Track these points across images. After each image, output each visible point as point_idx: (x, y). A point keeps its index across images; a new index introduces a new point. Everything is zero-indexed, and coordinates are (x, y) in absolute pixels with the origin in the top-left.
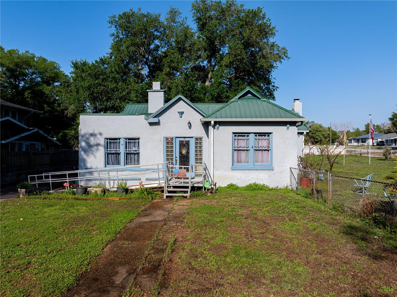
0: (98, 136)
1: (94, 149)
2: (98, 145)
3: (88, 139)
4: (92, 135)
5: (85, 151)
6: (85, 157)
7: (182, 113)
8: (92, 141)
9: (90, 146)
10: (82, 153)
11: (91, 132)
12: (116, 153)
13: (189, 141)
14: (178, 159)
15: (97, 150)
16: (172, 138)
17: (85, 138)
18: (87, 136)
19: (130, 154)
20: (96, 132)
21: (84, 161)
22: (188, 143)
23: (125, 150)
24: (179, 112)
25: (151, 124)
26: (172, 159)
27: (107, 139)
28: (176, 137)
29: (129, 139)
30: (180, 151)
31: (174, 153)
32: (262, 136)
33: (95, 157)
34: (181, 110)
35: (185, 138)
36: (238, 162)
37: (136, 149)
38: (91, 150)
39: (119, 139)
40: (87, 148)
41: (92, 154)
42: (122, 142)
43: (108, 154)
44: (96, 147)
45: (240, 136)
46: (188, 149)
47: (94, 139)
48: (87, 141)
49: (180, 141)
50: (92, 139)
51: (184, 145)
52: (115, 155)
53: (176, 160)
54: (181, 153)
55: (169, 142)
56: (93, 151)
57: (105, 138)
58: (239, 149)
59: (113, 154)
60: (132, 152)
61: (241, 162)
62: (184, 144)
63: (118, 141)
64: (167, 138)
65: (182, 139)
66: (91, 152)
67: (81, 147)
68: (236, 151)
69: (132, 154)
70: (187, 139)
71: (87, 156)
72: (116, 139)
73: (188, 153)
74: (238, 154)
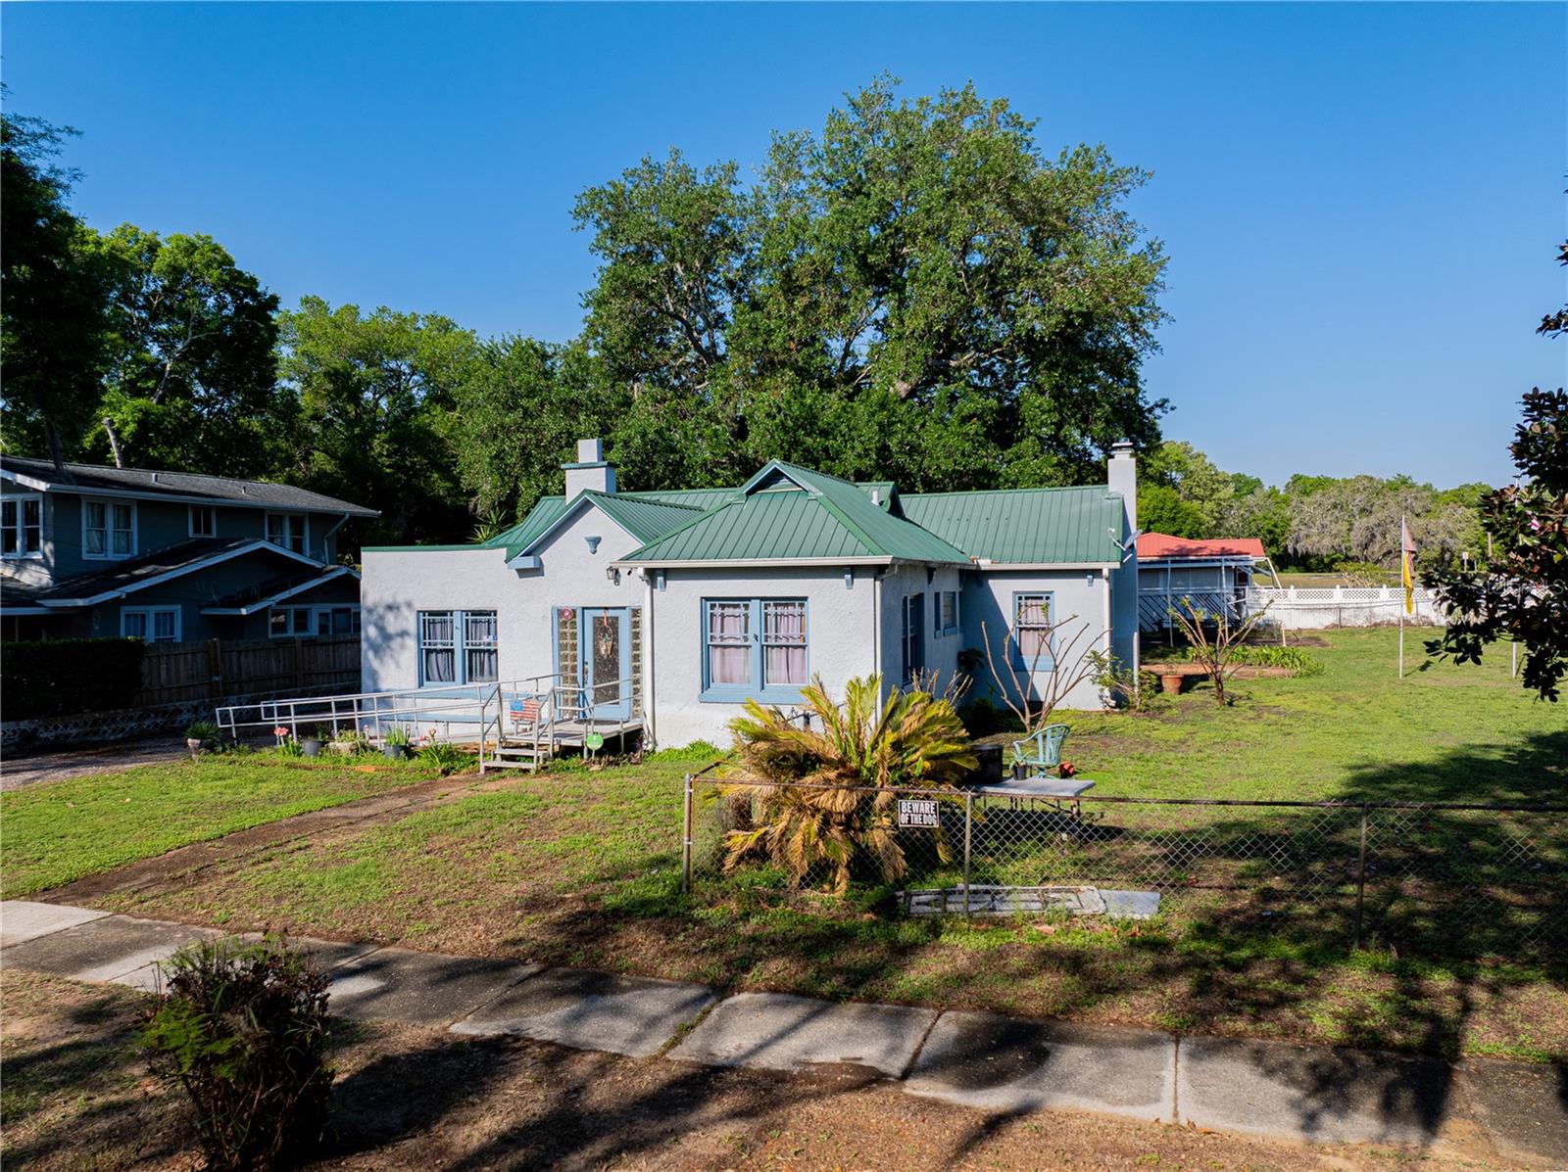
0: (405, 611)
1: (395, 643)
2: (404, 634)
3: (381, 618)
4: (390, 608)
5: (377, 650)
6: (375, 664)
7: (596, 541)
8: (392, 624)
9: (387, 637)
10: (371, 655)
11: (389, 600)
12: (447, 651)
13: (617, 618)
14: (590, 667)
15: (403, 647)
16: (574, 611)
17: (375, 616)
18: (381, 610)
19: (480, 651)
20: (400, 599)
21: (374, 674)
22: (614, 623)
23: (465, 641)
24: (589, 540)
25: (523, 573)
26: (574, 669)
27: (424, 613)
28: (584, 608)
29: (474, 613)
30: (594, 646)
31: (579, 652)
32: (787, 605)
33: (398, 665)
34: (595, 534)
35: (606, 608)
36: (724, 680)
37: (490, 639)
38: (389, 647)
39: (452, 613)
40: (379, 640)
41: (392, 657)
42: (457, 620)
43: (429, 652)
44: (398, 640)
45: (729, 606)
46: (616, 640)
47: (396, 618)
48: (380, 623)
49: (594, 618)
50: (390, 617)
51: (605, 630)
52: (445, 655)
53: (585, 672)
54: (596, 651)
55: (566, 619)
56: (392, 650)
57: (419, 612)
58: (725, 643)
59: (441, 651)
60: (482, 647)
61: (731, 681)
62: (606, 628)
63: (448, 618)
64: (561, 612)
65: (600, 613)
66: (388, 651)
67: (368, 639)
68: (719, 649)
69: (484, 651)
70: (611, 613)
71: (381, 660)
72: (443, 613)
73: (614, 650)
74: (723, 655)
